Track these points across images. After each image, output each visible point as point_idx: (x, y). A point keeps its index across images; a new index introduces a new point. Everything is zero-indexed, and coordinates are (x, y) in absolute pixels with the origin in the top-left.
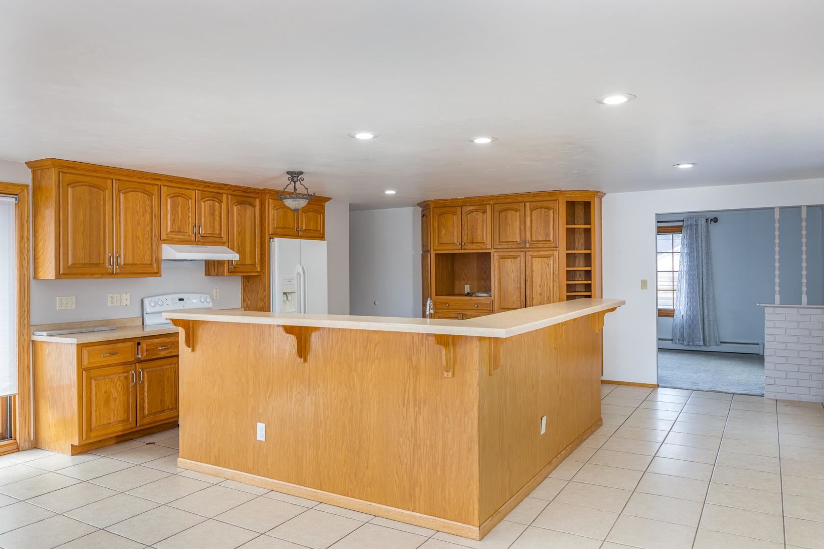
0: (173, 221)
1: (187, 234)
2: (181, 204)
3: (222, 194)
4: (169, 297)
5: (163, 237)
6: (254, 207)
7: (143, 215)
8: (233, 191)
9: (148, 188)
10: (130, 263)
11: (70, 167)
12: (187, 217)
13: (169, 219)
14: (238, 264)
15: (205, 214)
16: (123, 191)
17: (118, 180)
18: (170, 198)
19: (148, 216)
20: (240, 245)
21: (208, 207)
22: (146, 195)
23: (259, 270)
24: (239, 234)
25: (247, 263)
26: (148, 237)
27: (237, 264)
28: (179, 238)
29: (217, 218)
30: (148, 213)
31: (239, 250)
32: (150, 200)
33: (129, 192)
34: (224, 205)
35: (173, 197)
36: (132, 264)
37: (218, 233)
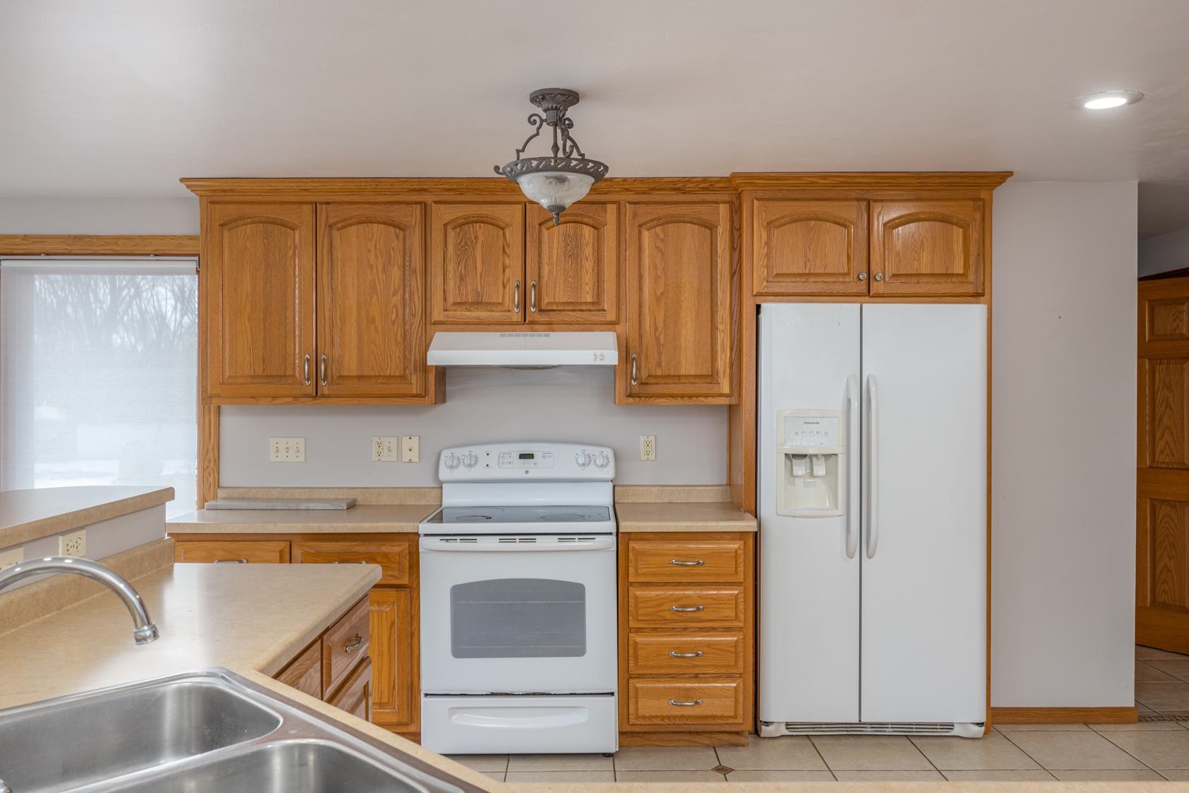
0: (462, 279)
1: (500, 308)
2: (481, 238)
3: (605, 203)
4: (495, 450)
5: (437, 314)
6: (711, 228)
7: (384, 270)
8: (644, 193)
9: (397, 214)
10: (354, 374)
11: (225, 191)
12: (500, 267)
13: (450, 275)
14: (656, 377)
15: (550, 257)
16: (339, 225)
17: (328, 203)
18: (454, 228)
19: (396, 274)
20: (660, 326)
21: (561, 238)
22: (392, 229)
23: (726, 390)
24: (658, 299)
25: (683, 372)
26: (397, 316)
27: (649, 376)
28: (478, 318)
29: (589, 265)
30: (396, 268)
31: (657, 339)
32: (401, 237)
33: (351, 225)
34: (610, 232)
35: (461, 225)
36: (360, 377)
37: (589, 299)
